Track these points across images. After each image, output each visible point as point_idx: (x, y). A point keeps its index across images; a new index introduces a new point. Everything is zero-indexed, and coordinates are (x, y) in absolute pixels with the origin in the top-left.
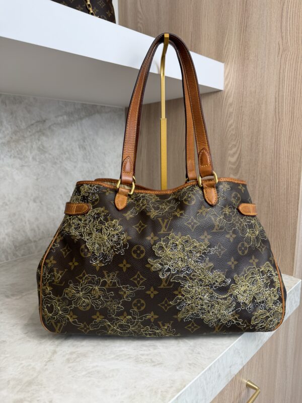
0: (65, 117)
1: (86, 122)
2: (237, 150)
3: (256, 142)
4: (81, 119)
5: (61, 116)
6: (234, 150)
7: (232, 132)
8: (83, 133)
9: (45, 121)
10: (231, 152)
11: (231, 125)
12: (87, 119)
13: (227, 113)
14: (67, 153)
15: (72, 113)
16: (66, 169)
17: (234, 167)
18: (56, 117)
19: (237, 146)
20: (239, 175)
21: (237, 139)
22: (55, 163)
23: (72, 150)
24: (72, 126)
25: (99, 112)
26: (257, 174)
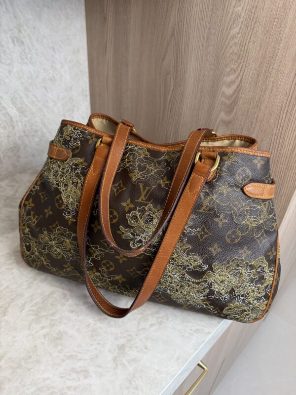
2: (237, 78)
3: (265, 72)
6: (232, 77)
7: (234, 48)
10: (228, 79)
11: (234, 36)
13: (232, 14)
17: (228, 102)
19: (237, 74)
20: (232, 116)
21: (239, 61)
26: (257, 119)
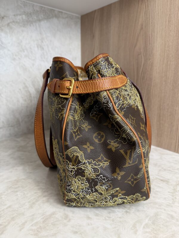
0: (24, 17)
1: (44, 24)
4: (40, 20)
5: (20, 15)
8: (41, 34)
9: (3, 18)
12: (45, 21)
14: (26, 51)
15: (30, 14)
16: (24, 65)
18: (14, 15)
22: (14, 59)
23: (31, 48)
24: (30, 26)
25: (57, 17)
